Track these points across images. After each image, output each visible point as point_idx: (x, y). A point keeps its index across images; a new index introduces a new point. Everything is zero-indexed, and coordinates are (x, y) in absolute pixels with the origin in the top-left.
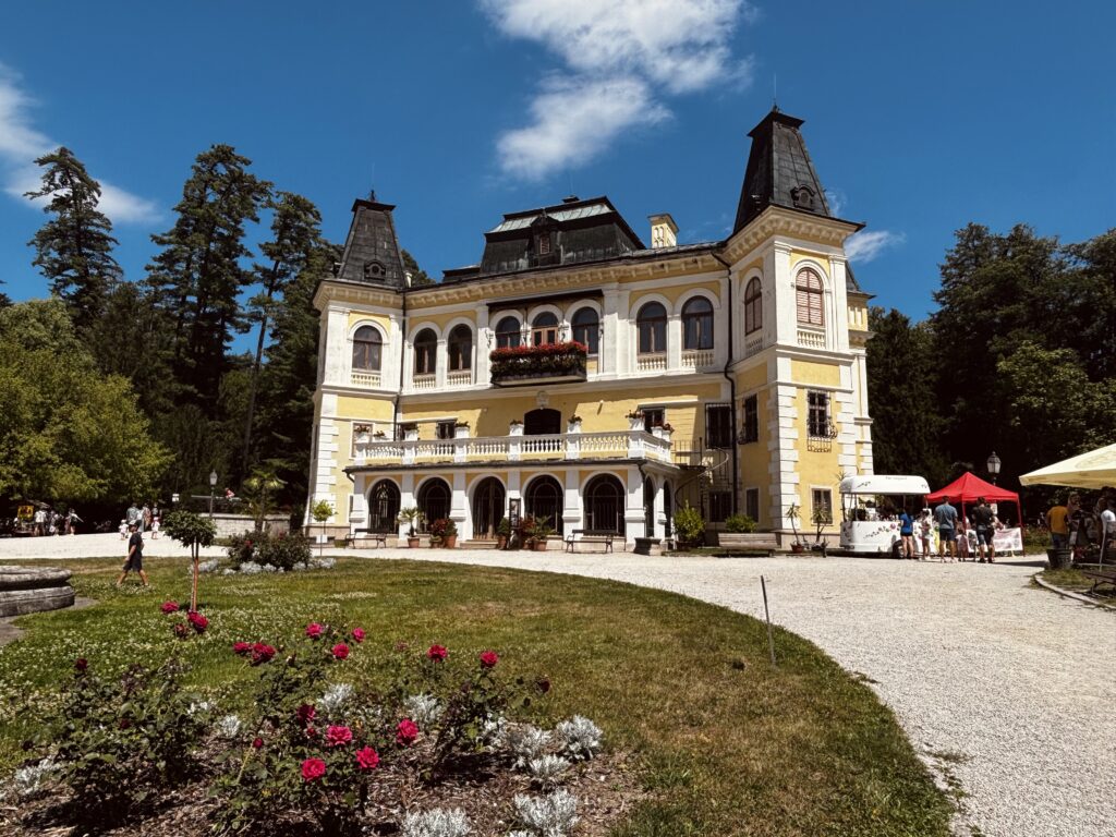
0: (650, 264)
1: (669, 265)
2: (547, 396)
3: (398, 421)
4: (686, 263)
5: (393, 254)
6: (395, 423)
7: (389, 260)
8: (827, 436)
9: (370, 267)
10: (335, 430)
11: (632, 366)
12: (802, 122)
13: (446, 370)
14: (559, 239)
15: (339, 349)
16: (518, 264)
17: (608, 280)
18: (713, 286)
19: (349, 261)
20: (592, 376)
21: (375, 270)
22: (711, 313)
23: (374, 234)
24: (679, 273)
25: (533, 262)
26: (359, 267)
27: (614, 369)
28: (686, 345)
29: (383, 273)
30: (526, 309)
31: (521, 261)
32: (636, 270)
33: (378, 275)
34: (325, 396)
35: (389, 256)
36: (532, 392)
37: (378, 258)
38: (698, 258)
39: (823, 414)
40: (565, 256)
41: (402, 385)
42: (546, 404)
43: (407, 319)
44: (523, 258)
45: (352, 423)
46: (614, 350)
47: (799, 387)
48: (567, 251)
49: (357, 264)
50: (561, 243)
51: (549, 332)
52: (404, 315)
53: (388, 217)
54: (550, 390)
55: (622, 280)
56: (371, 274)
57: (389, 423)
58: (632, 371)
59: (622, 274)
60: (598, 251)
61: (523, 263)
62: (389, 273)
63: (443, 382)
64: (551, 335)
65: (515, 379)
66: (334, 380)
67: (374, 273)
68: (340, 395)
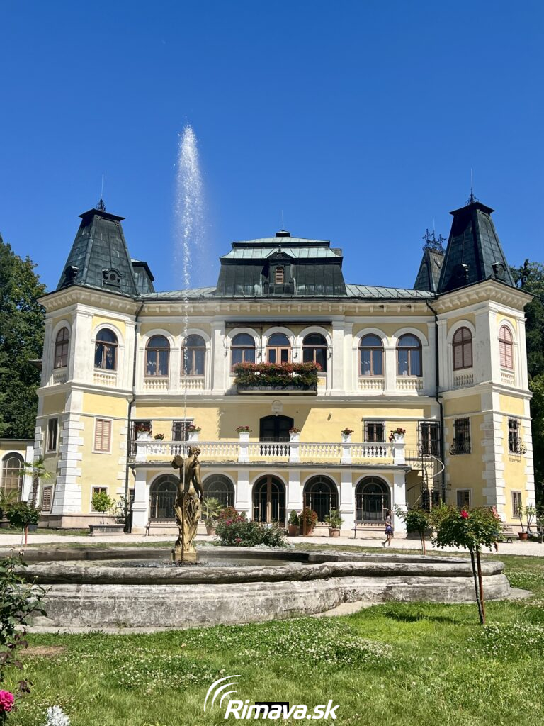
0: (372, 304)
1: (387, 307)
2: (281, 404)
3: (132, 418)
4: (401, 307)
5: (125, 263)
6: (129, 420)
7: (122, 268)
8: (518, 452)
9: (109, 275)
10: (81, 425)
11: (355, 386)
12: (492, 211)
13: (179, 374)
14: (291, 273)
15: (85, 349)
16: (253, 289)
17: (336, 313)
18: (422, 328)
19: (91, 268)
20: (321, 390)
21: (113, 277)
22: (420, 348)
23: (108, 243)
24: (395, 314)
25: (268, 290)
26: (99, 273)
27: (342, 387)
28: (400, 372)
29: (119, 281)
30: (261, 329)
31: (256, 286)
32: (360, 307)
33: (115, 282)
34: (73, 393)
35: (121, 265)
36: (268, 400)
37: (113, 266)
38: (412, 305)
39: (515, 434)
40: (299, 288)
41: (134, 385)
42: (280, 411)
43: (139, 324)
44: (258, 284)
45: (95, 418)
46: (341, 371)
47: (505, 415)
48: (300, 284)
49: (97, 270)
50: (293, 276)
51: (282, 350)
52: (136, 320)
53: (119, 228)
54: (284, 400)
55: (347, 313)
56: (109, 281)
57: (124, 420)
58: (355, 389)
59: (347, 309)
60: (328, 287)
61: (259, 288)
62: (122, 281)
63: (176, 385)
64: (285, 353)
65: (260, 390)
66: (81, 378)
67: (111, 280)
68: (86, 391)
